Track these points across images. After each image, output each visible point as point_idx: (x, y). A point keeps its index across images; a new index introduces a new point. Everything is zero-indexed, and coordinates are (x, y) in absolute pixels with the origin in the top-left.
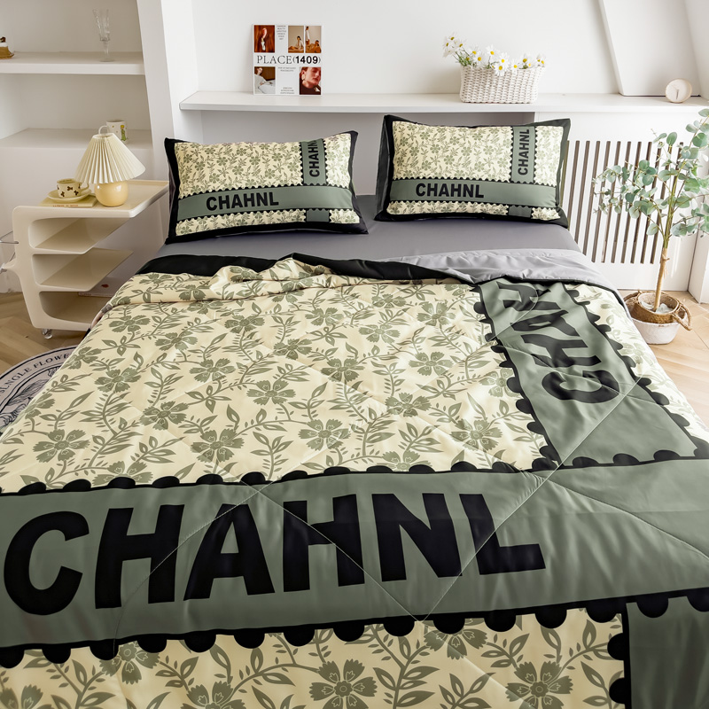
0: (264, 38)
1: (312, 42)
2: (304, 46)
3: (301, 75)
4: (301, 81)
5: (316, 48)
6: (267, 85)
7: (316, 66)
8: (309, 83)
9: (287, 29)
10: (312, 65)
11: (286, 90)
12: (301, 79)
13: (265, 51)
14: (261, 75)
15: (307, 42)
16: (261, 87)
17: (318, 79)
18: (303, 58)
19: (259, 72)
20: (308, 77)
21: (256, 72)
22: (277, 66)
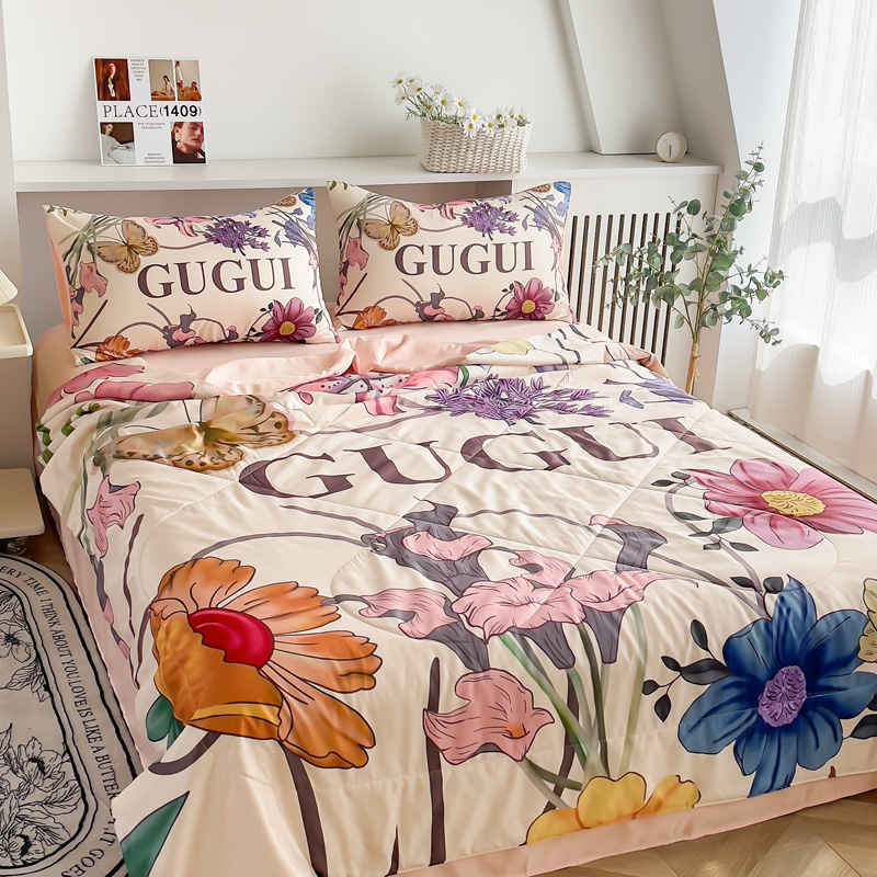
0: (112, 78)
1: (187, 84)
2: (175, 89)
3: (173, 134)
4: (174, 142)
5: (193, 94)
6: (121, 151)
7: (195, 120)
8: (186, 145)
9: (146, 65)
10: (189, 119)
11: (152, 158)
12: (173, 140)
13: (114, 99)
14: (110, 135)
15: (179, 85)
16: (113, 153)
17: (199, 140)
18: (176, 107)
19: (109, 129)
20: (184, 137)
21: (103, 131)
22: (135, 121)
